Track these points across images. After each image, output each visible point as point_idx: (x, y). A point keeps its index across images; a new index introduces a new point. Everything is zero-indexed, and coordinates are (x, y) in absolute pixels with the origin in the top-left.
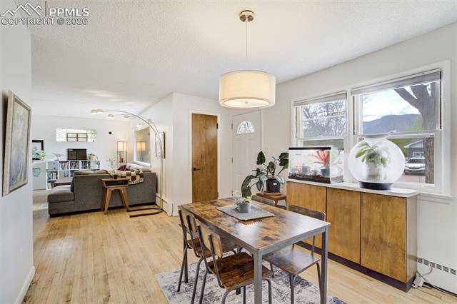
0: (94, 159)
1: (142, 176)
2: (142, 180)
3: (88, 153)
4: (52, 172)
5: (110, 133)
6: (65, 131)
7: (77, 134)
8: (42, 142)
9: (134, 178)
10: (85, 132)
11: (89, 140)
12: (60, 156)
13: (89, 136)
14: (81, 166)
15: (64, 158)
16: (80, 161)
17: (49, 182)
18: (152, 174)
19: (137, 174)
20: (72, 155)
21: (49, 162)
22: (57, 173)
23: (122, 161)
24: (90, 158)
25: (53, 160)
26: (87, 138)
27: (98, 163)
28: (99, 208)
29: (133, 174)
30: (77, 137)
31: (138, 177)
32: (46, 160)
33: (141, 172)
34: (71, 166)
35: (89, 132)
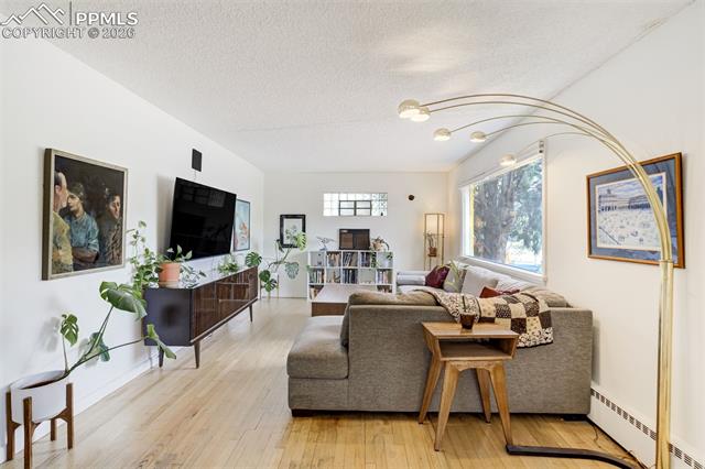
0: (382, 248)
1: (546, 321)
2: (549, 334)
3: (373, 236)
4: (315, 270)
5: (411, 198)
6: (336, 197)
7: (355, 202)
8: (303, 217)
9: (519, 325)
10: (367, 197)
11: (375, 213)
12: (328, 241)
13: (375, 205)
14: (360, 262)
15: (334, 247)
16: (359, 252)
17: (312, 286)
18: (576, 314)
19: (532, 311)
20: (346, 240)
21: (312, 253)
22: (323, 270)
23: (433, 253)
24: (375, 246)
25: (317, 248)
26: (371, 208)
27: (390, 256)
28: (413, 408)
29: (518, 310)
30: (355, 208)
31: (534, 325)
32: (309, 248)
33: (543, 308)
34: (345, 261)
35: (375, 197)
